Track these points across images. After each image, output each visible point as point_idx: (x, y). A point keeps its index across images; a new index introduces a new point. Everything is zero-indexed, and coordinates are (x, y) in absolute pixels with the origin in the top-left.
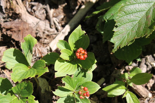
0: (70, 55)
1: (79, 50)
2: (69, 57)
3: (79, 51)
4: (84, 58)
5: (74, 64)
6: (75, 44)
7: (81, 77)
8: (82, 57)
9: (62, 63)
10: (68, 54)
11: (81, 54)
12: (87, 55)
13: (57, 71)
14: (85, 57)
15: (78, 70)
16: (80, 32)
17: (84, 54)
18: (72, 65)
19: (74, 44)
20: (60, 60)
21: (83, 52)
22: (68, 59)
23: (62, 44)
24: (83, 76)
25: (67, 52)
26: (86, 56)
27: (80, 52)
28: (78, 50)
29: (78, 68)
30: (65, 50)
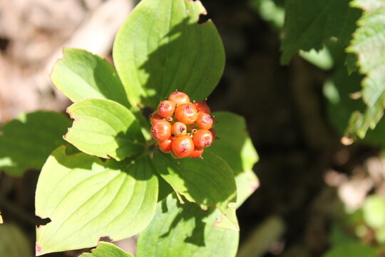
0: (125, 129)
1: (168, 106)
2: (120, 137)
3: (171, 108)
4: (197, 147)
5: (140, 175)
6: (146, 67)
7: (181, 243)
8: (186, 143)
9: (80, 173)
10: (111, 124)
11: (179, 125)
12: (211, 130)
13: (48, 220)
14: (203, 143)
15: (165, 209)
16: (176, 5)
17: (193, 127)
18: (132, 181)
19: (141, 68)
20: (70, 158)
21: (191, 114)
22: (110, 148)
23: (81, 69)
24: (188, 240)
25: (105, 113)
26: (206, 137)
27: (176, 118)
28: (166, 102)
29: (162, 197)
30: (94, 102)
